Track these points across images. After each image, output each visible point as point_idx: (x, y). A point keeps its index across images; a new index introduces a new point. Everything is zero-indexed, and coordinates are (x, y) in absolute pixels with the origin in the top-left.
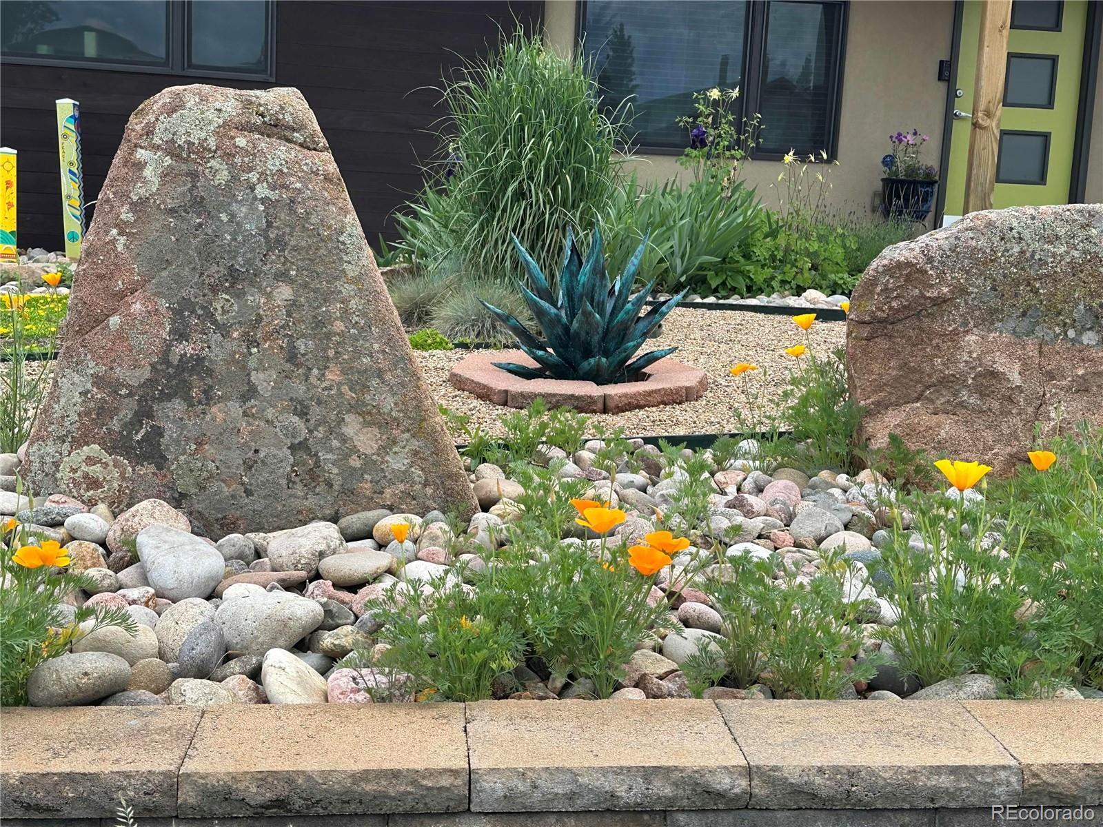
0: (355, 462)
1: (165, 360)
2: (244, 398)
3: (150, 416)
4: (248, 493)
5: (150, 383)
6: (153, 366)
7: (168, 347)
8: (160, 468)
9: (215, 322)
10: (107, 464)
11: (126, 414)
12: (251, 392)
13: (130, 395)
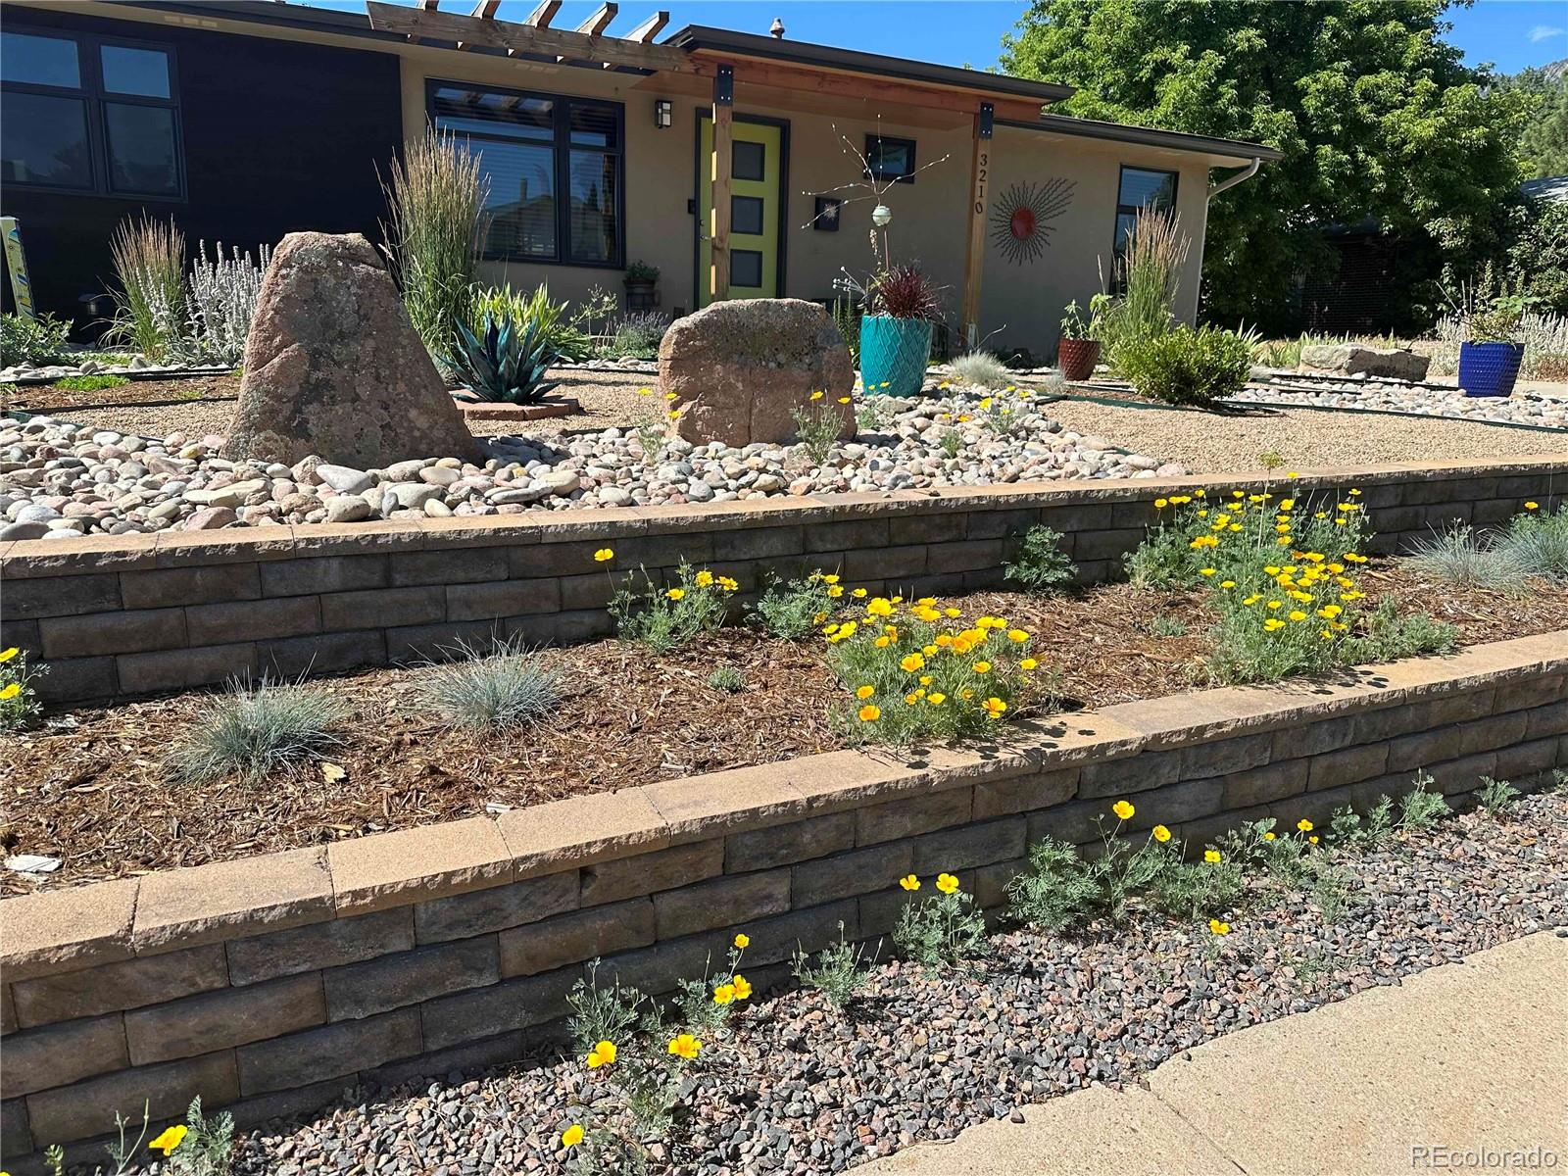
0: (417, 434)
1: (307, 382)
2: (353, 401)
3: (301, 412)
4: (359, 452)
5: (301, 394)
6: (301, 385)
7: (308, 375)
8: (307, 441)
9: (333, 360)
10: (277, 441)
11: (286, 412)
12: (356, 398)
13: (289, 401)
